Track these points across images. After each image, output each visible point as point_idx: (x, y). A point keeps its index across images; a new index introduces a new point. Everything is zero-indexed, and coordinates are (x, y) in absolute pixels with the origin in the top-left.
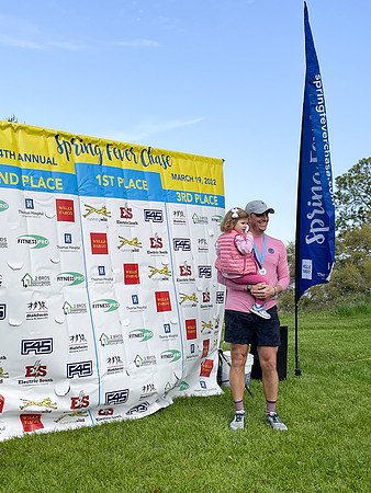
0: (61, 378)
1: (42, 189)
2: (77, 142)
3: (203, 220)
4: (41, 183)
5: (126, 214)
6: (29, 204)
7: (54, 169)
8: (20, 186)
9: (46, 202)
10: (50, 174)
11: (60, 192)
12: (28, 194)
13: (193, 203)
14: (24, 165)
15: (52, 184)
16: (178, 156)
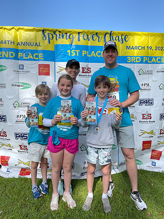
1: (30, 59)
3: (148, 73)
4: (30, 56)
5: (86, 71)
6: (21, 67)
7: (39, 48)
8: (16, 58)
9: (32, 66)
10: (36, 51)
11: (41, 60)
12: (21, 62)
14: (20, 48)
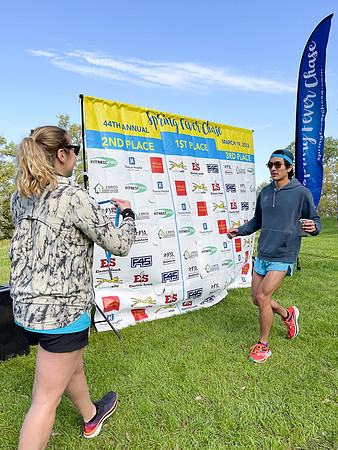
0: (158, 283)
1: (140, 150)
2: (161, 117)
3: (242, 172)
4: (139, 146)
5: (196, 167)
6: (132, 161)
7: (147, 135)
8: (124, 148)
9: (144, 160)
10: (145, 139)
11: (152, 152)
12: (130, 154)
13: (236, 160)
14: (126, 133)
15: (146, 146)
16: (226, 127)
